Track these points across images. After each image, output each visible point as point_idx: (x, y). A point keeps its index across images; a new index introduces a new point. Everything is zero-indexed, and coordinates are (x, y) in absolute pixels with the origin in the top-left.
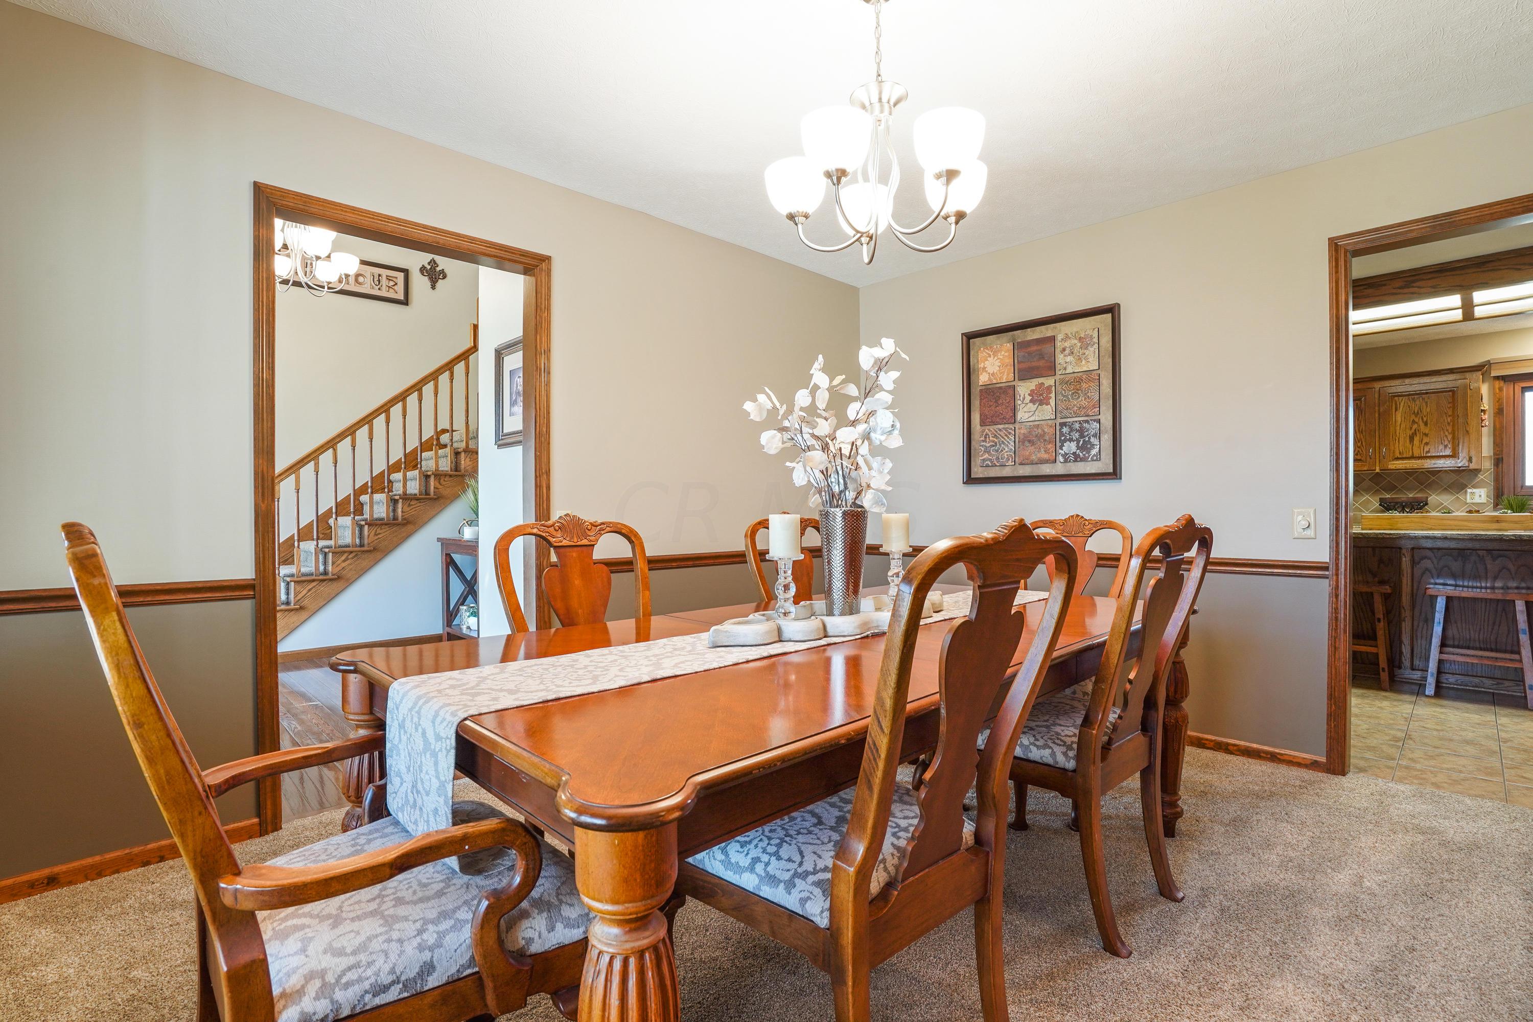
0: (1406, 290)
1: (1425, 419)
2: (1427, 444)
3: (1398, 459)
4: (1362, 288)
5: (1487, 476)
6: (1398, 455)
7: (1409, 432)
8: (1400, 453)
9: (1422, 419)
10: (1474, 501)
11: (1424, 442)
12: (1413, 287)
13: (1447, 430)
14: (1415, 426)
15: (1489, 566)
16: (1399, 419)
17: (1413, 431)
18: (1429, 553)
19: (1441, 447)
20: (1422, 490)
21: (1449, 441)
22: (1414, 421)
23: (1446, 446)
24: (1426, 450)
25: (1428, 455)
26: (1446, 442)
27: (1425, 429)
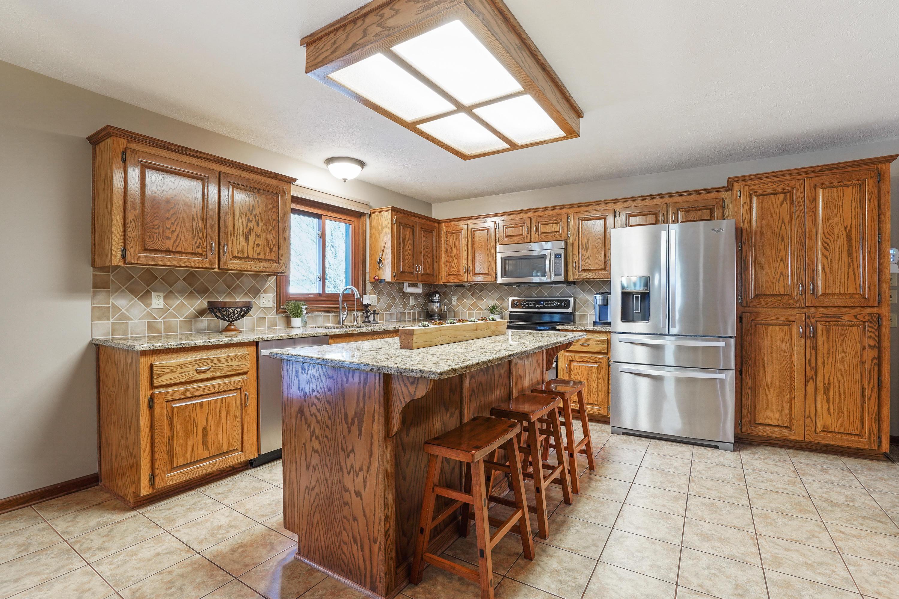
1: (257, 218)
2: (258, 245)
3: (235, 258)
5: (272, 284)
6: (236, 254)
7: (245, 230)
8: (238, 253)
9: (255, 218)
10: (265, 306)
11: (256, 243)
13: (273, 234)
14: (250, 225)
16: (237, 212)
17: (248, 229)
19: (268, 251)
20: (229, 293)
21: (274, 246)
22: (249, 218)
23: (271, 250)
24: (258, 251)
25: (259, 257)
26: (272, 247)
27: (257, 230)
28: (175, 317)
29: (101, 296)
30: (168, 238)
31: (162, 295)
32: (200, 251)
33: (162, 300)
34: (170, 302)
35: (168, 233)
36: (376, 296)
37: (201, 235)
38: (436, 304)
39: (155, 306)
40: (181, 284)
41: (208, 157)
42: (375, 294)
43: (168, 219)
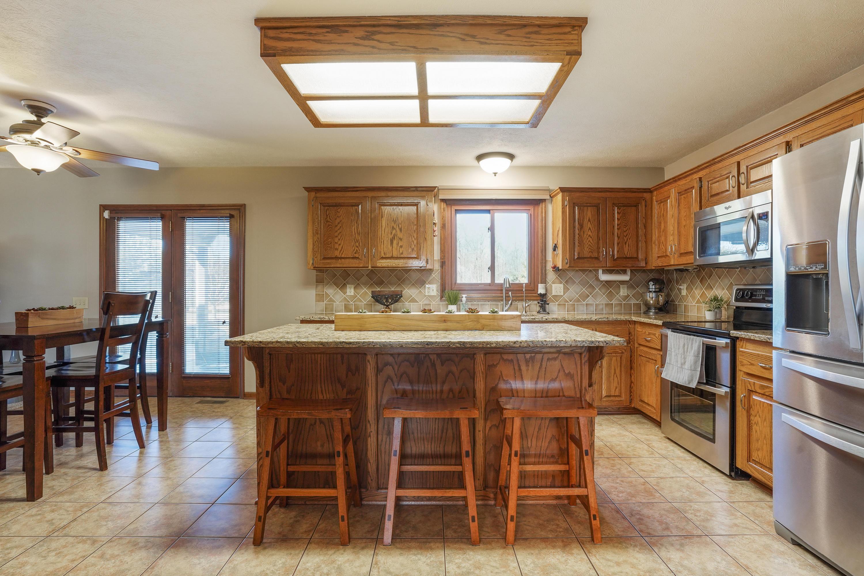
0: (366, 42)
2: (401, 247)
3: (383, 258)
4: (324, 30)
5: (436, 275)
6: (383, 255)
7: (391, 237)
8: (384, 254)
9: (399, 226)
10: (429, 294)
11: (399, 245)
12: (373, 40)
13: (414, 237)
14: (394, 232)
15: (439, 371)
16: (384, 224)
17: (393, 235)
18: (390, 359)
19: (410, 250)
20: (399, 284)
21: (415, 246)
22: (393, 227)
23: (413, 249)
24: (401, 252)
25: (402, 256)
26: (413, 246)
27: (400, 235)
28: (361, 301)
29: (320, 287)
30: (337, 249)
31: (353, 286)
32: (357, 255)
33: (352, 290)
34: (358, 291)
35: (337, 246)
36: (562, 285)
37: (357, 244)
38: (651, 294)
39: (348, 294)
40: (365, 279)
41: (362, 189)
42: (561, 283)
43: (336, 237)
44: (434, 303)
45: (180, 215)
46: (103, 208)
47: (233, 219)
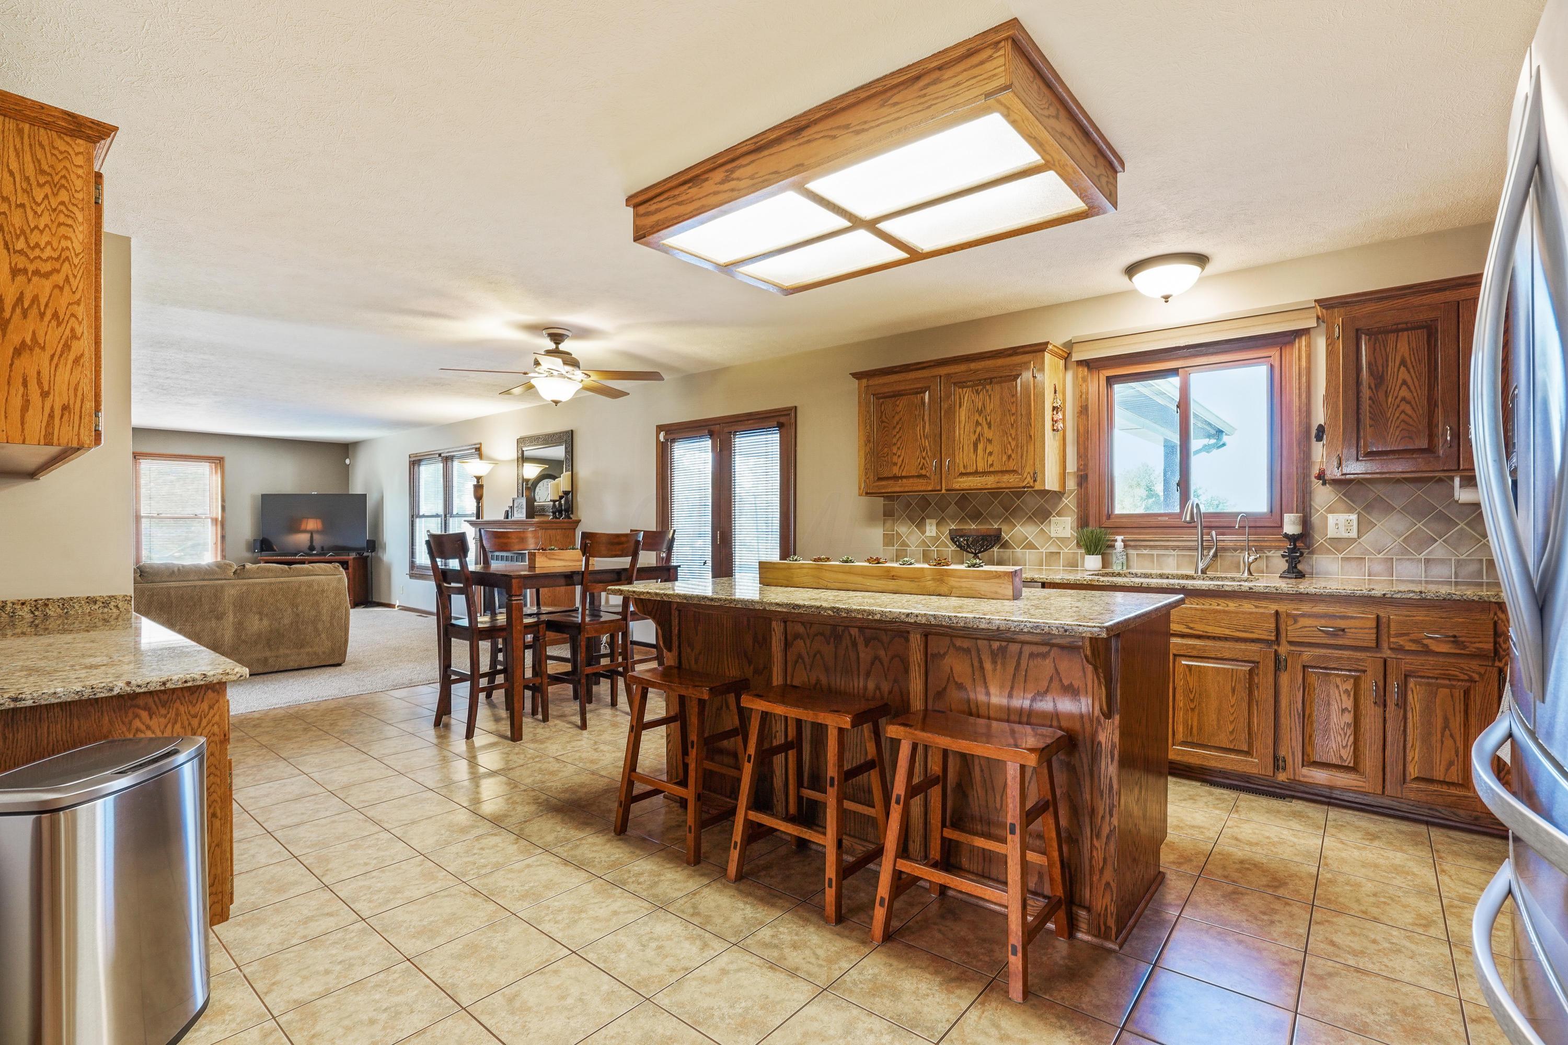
1: (988, 418)
2: (990, 454)
3: (962, 474)
4: (686, 187)
5: (1070, 502)
6: (962, 469)
7: (974, 438)
8: (964, 467)
9: (986, 419)
10: (1058, 535)
11: (988, 451)
12: (733, 180)
13: (1011, 435)
14: (979, 429)
15: (862, 655)
16: (963, 418)
17: (977, 435)
18: (801, 629)
19: (1005, 458)
20: (1006, 518)
21: (1013, 450)
22: (977, 421)
23: (1009, 457)
24: (990, 462)
25: (992, 469)
26: (1010, 452)
27: (988, 434)
28: (947, 546)
29: (889, 524)
30: (896, 464)
31: (934, 522)
32: (923, 472)
33: (934, 528)
34: (942, 529)
35: (895, 459)
36: (1354, 517)
37: (924, 454)
39: (928, 534)
40: (952, 509)
41: (931, 364)
42: (1350, 510)
43: (895, 444)
44: (1066, 551)
45: (726, 430)
46: (660, 428)
47: (783, 430)
